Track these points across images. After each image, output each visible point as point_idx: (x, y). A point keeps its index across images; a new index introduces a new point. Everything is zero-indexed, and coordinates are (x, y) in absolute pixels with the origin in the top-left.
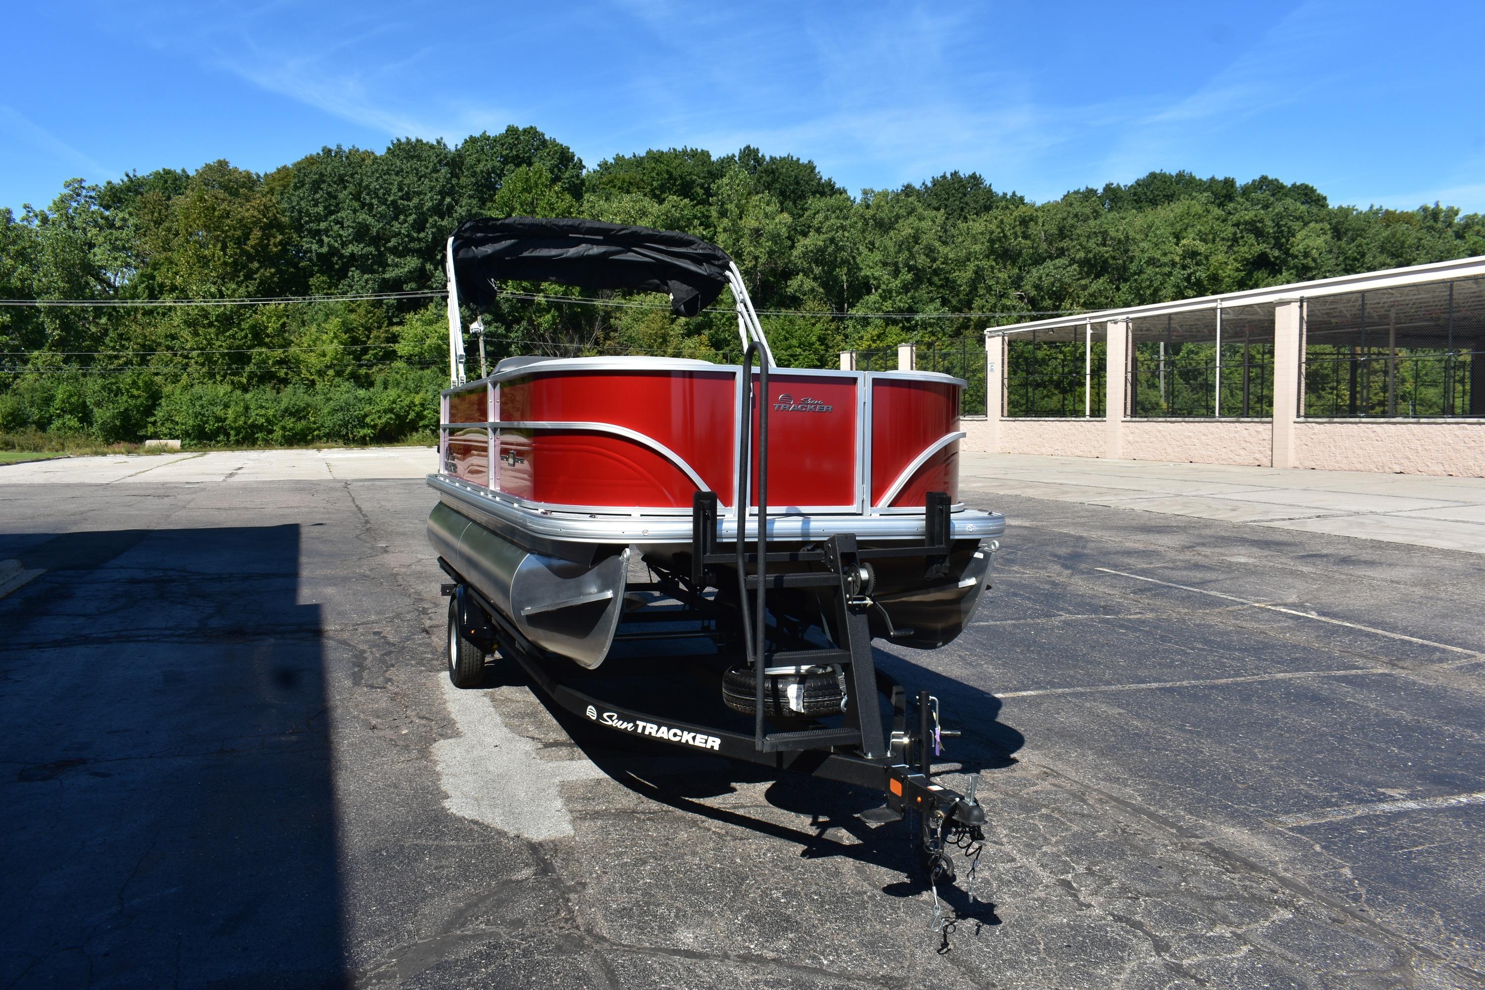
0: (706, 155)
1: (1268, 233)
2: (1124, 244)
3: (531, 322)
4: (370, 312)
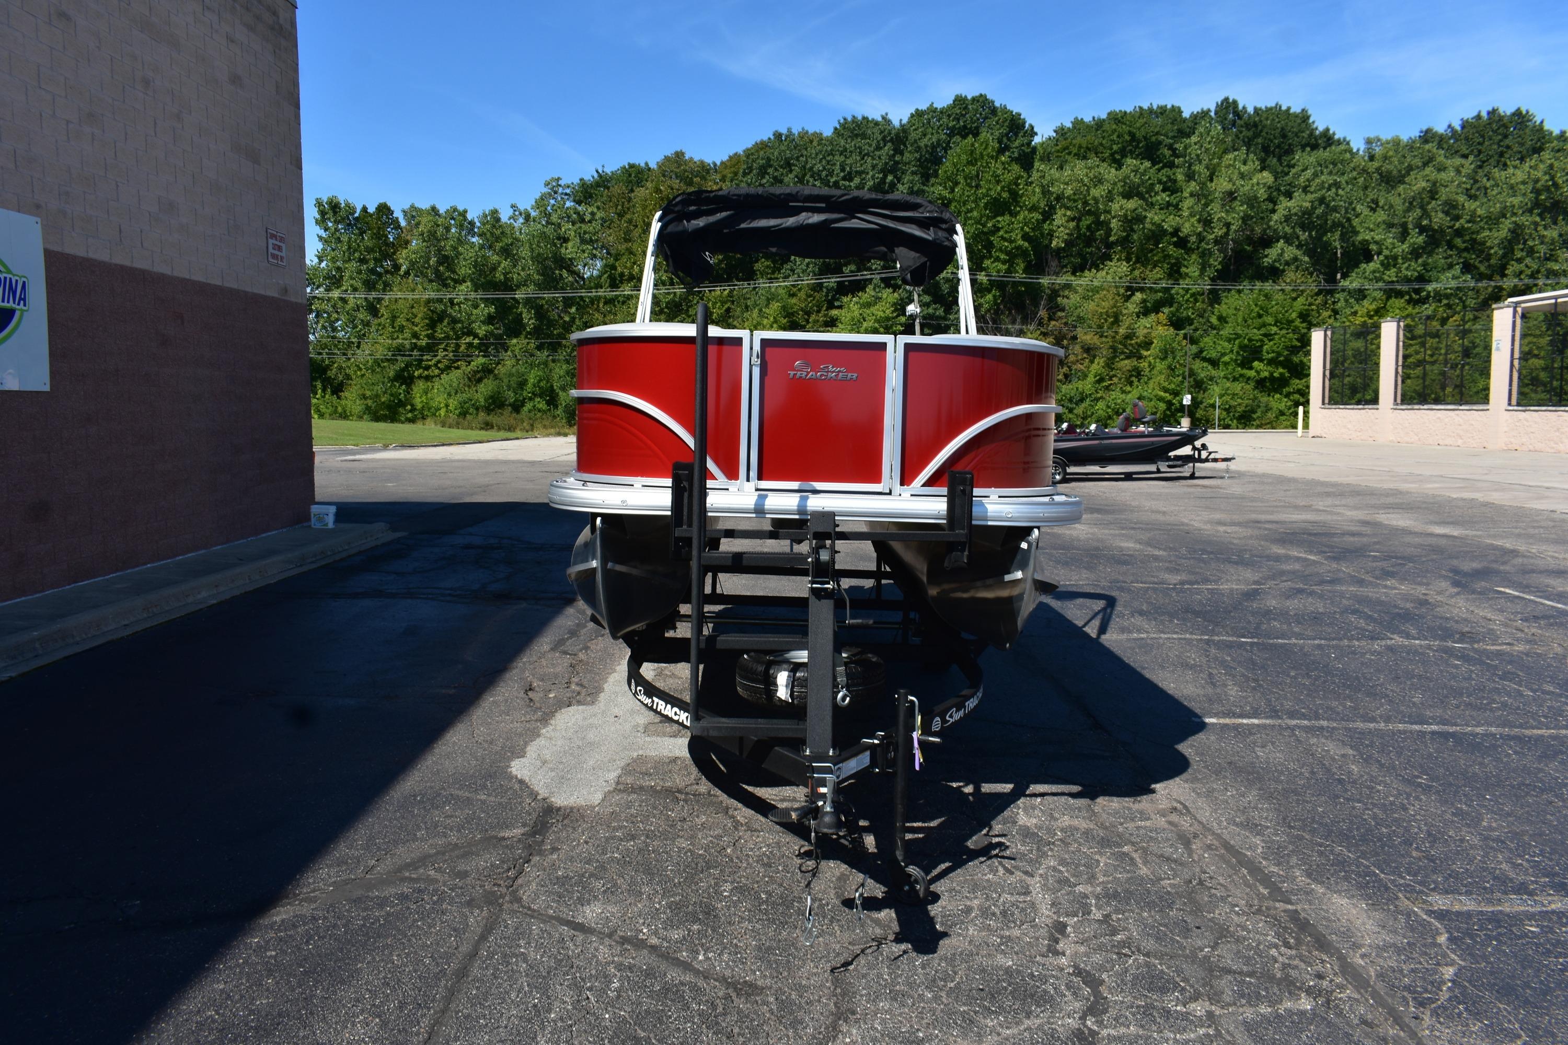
0: (1176, 111)
4: (811, 296)
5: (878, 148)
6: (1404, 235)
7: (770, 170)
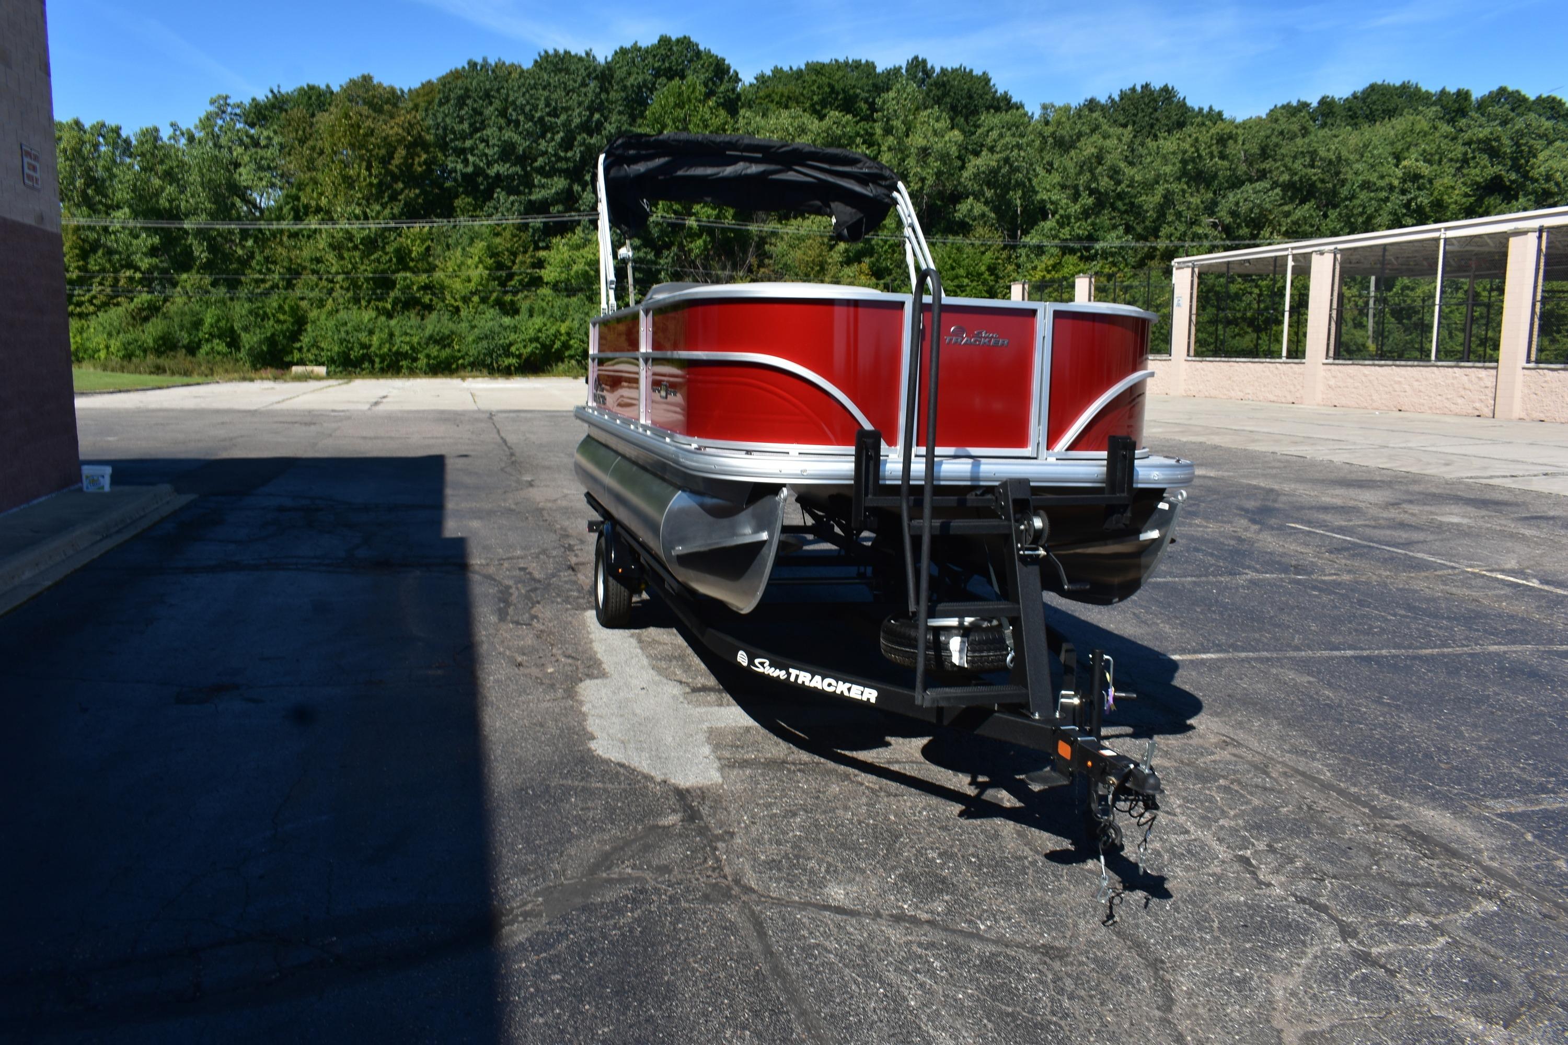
0: (871, 66)
1: (1505, 153)
2: (1335, 166)
3: (681, 247)
4: (516, 236)
5: (584, 85)
6: (1076, 197)
7: (469, 102)
